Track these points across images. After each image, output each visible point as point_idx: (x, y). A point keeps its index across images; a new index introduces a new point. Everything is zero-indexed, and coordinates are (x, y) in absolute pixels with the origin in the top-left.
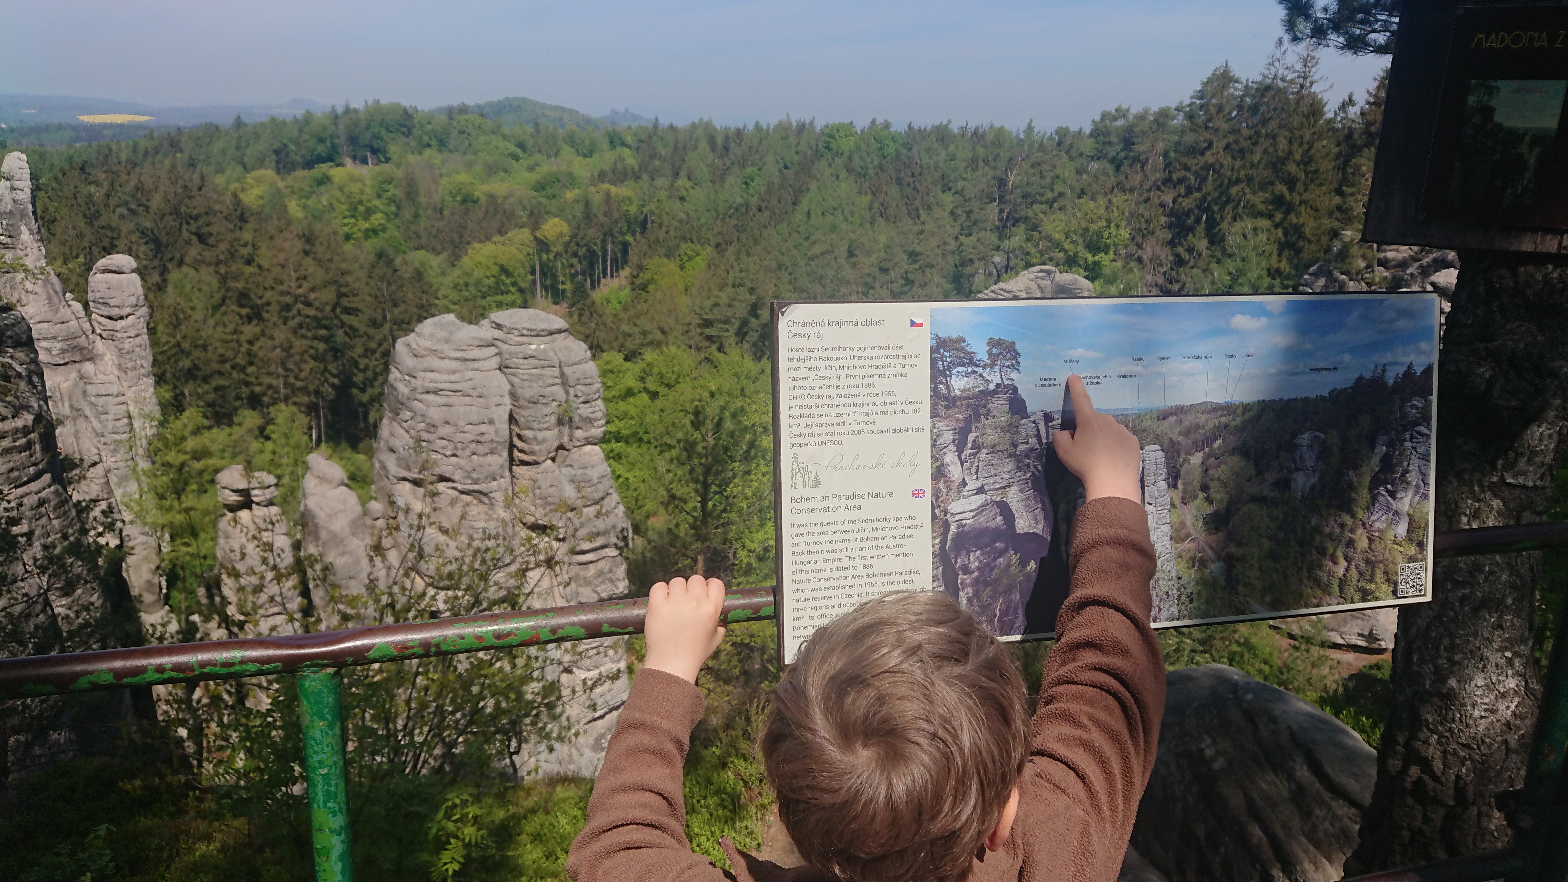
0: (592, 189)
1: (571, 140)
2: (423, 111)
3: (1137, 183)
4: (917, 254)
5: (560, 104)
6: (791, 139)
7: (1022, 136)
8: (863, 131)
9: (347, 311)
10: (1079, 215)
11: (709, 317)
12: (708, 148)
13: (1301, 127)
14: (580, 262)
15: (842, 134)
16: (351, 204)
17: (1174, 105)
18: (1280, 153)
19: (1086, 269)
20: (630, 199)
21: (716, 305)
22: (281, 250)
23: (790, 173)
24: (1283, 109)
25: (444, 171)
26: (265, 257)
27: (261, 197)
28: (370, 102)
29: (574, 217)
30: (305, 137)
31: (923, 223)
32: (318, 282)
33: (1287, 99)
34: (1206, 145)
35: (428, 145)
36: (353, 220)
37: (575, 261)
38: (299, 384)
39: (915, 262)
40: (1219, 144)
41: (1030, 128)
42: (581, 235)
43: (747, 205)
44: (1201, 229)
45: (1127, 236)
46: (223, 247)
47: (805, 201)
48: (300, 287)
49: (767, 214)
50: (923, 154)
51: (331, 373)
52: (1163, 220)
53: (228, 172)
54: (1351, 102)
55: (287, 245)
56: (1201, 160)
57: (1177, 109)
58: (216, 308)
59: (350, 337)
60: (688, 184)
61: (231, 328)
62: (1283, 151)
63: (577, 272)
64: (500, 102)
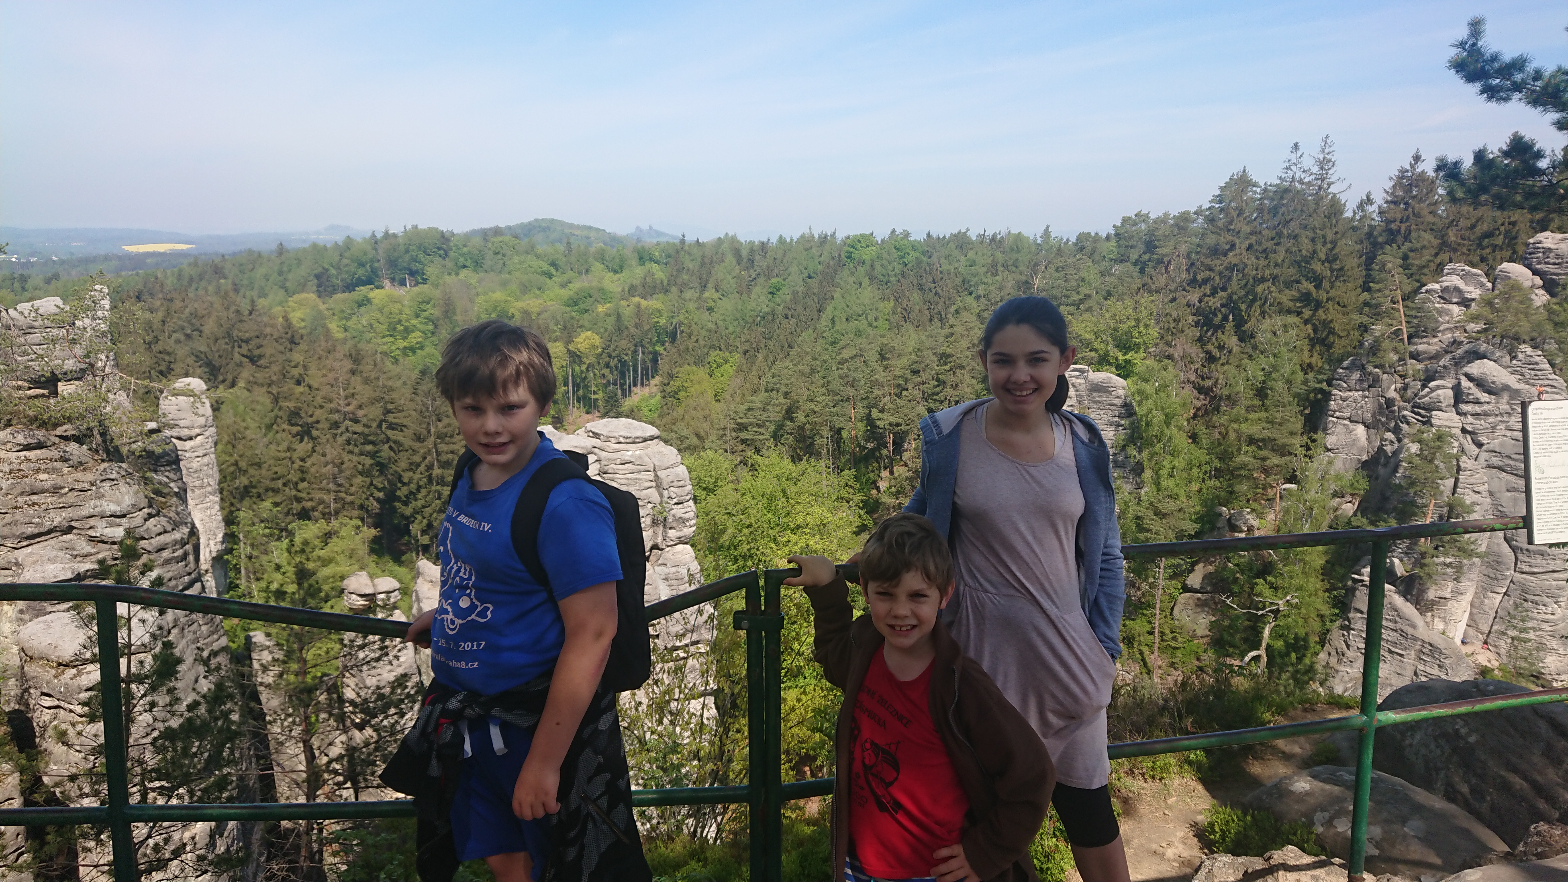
0: (623, 302)
1: (601, 257)
2: (459, 235)
3: (1163, 284)
4: (948, 356)
5: (587, 224)
6: (814, 250)
7: (1039, 241)
8: (883, 240)
9: (392, 426)
10: (1107, 315)
11: (744, 421)
12: (734, 262)
13: (1323, 228)
14: (612, 373)
15: (864, 244)
16: (390, 323)
17: (1193, 210)
18: (1304, 252)
19: (1118, 368)
20: (659, 311)
21: (750, 409)
22: (331, 370)
23: (814, 282)
24: (1302, 210)
25: (480, 290)
26: (315, 377)
27: (303, 320)
28: (409, 227)
29: (606, 330)
30: (345, 261)
31: (952, 326)
32: (365, 400)
33: (1306, 200)
34: (1228, 246)
35: (464, 266)
36: (392, 339)
37: (606, 371)
38: (349, 499)
39: (946, 363)
40: (1241, 245)
41: (1047, 233)
42: (613, 347)
43: (773, 313)
44: (1230, 325)
45: (1157, 335)
46: (275, 368)
47: (830, 309)
48: (348, 404)
49: (793, 321)
50: (943, 261)
51: (376, 488)
52: (1191, 319)
53: (271, 297)
54: (1369, 201)
55: (337, 365)
56: (1225, 261)
57: (1195, 213)
58: (269, 427)
59: (394, 452)
60: (716, 296)
61: (284, 446)
62: (1307, 251)
63: (609, 382)
64: (530, 223)
